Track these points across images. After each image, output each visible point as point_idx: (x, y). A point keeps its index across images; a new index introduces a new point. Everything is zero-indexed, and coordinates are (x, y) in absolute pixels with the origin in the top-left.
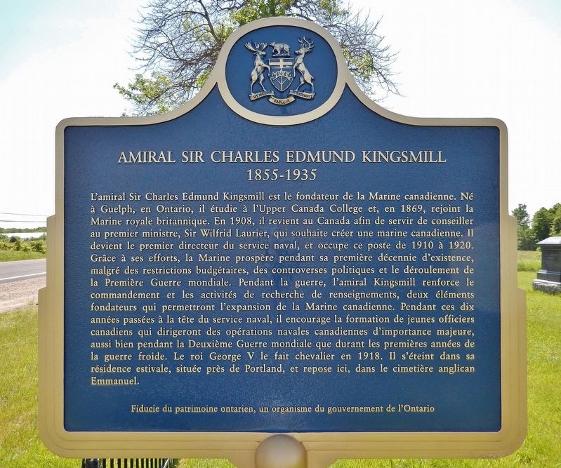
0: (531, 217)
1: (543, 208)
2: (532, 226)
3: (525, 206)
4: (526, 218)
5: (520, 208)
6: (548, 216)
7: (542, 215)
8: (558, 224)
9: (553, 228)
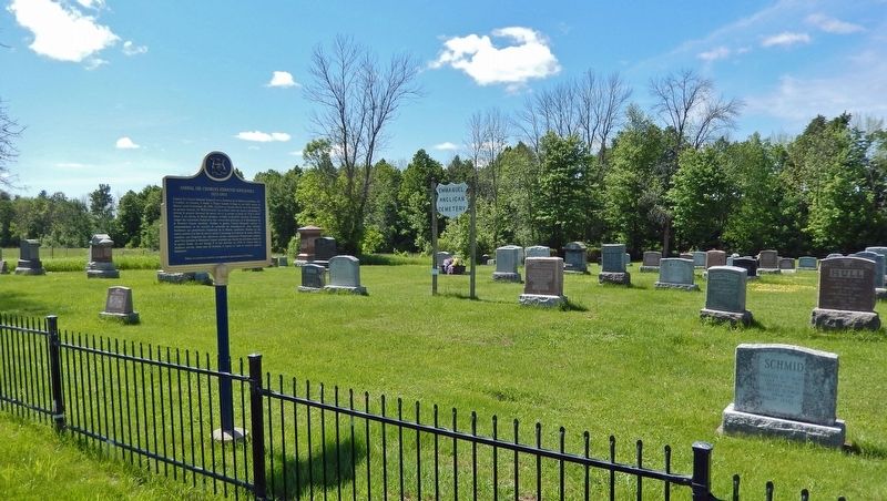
0: (117, 203)
1: (131, 192)
2: (119, 216)
3: (108, 189)
4: (109, 205)
5: (101, 191)
6: (138, 202)
7: (129, 200)
8: (150, 212)
9: (144, 219)
